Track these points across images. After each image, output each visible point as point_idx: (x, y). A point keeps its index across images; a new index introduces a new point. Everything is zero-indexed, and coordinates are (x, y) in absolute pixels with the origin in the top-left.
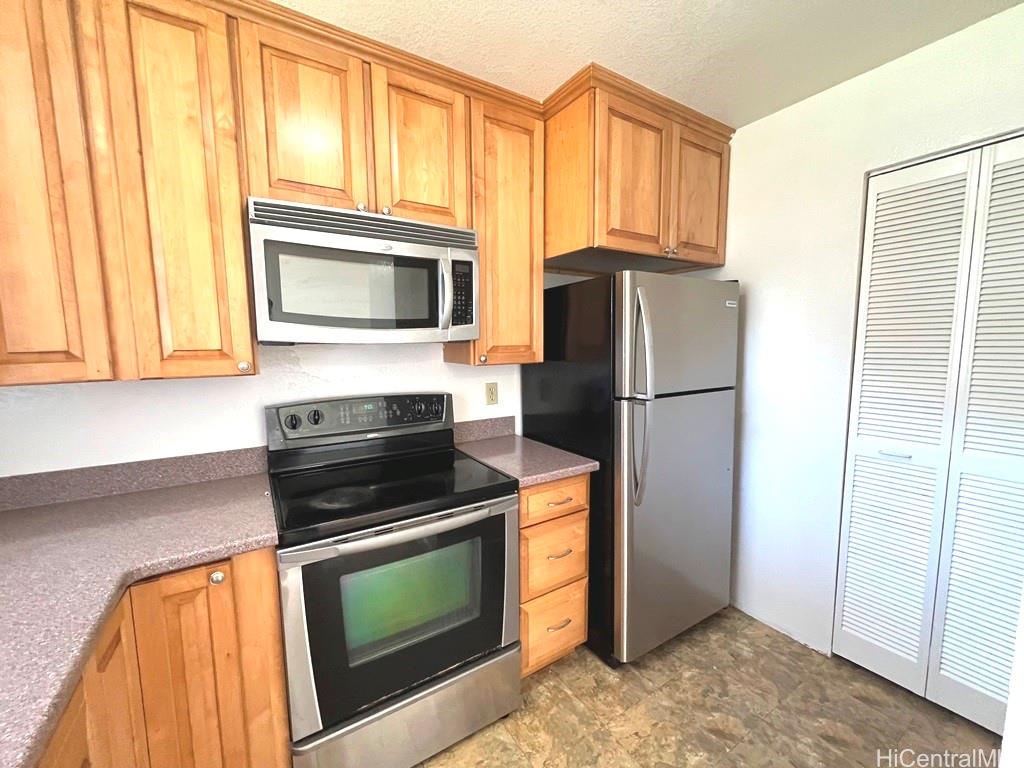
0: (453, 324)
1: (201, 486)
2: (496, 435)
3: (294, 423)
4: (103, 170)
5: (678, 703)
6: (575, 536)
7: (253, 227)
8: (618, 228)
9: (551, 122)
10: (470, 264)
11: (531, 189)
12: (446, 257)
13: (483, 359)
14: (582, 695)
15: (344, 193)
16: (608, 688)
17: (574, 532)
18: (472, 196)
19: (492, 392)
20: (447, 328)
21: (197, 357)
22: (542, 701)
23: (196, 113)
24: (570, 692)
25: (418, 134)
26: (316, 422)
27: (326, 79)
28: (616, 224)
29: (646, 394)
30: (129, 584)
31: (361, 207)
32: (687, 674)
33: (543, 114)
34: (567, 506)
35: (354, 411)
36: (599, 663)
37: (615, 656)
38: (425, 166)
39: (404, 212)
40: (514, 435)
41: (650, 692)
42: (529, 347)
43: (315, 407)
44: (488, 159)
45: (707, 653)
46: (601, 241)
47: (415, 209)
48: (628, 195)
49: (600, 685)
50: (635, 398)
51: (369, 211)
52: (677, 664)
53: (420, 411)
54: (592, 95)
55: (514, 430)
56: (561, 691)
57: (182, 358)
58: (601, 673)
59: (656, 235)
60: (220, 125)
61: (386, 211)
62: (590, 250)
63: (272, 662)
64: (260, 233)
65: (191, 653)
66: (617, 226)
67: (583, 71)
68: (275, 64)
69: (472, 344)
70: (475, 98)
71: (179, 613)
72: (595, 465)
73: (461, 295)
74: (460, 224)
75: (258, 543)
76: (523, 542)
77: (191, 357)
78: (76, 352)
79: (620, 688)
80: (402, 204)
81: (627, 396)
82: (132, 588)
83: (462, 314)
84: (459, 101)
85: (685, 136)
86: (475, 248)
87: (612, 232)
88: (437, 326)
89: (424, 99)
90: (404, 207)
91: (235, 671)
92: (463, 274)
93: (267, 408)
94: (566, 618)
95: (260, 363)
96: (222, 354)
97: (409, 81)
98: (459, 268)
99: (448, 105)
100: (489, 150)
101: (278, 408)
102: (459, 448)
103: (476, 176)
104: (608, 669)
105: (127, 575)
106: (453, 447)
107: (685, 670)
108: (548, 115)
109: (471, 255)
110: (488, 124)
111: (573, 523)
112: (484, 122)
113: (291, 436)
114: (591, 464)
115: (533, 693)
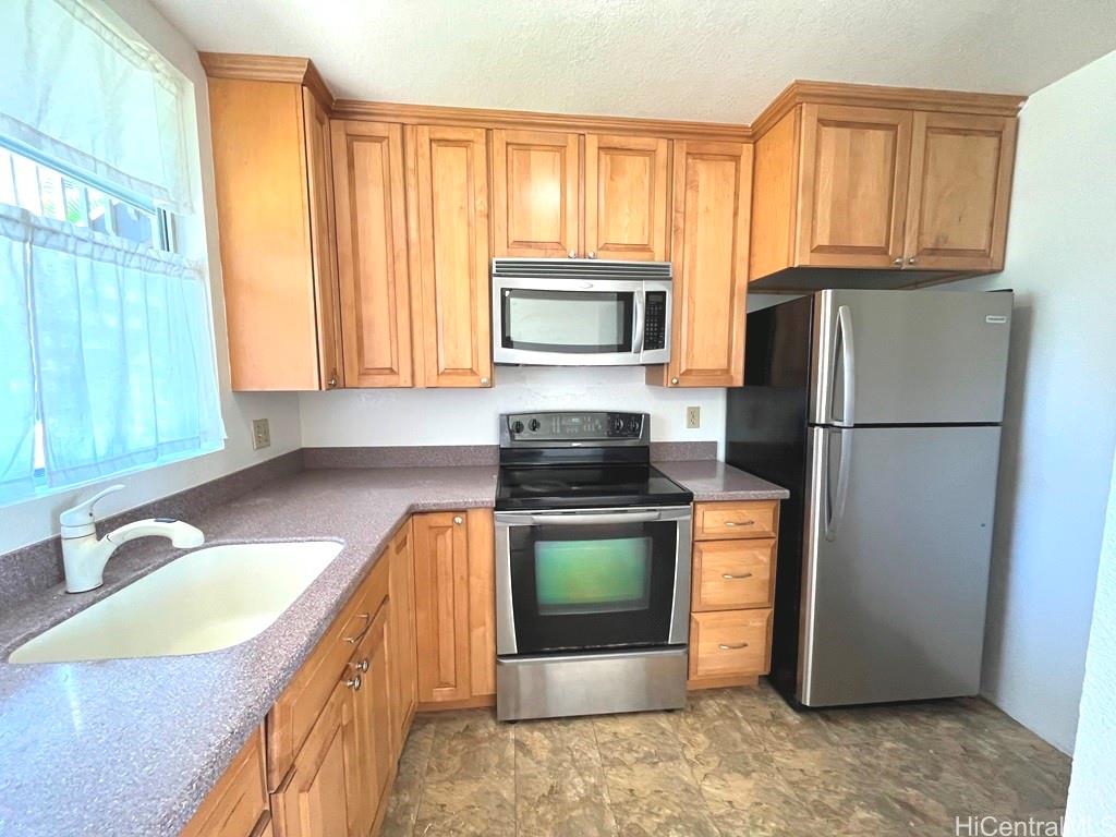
0: (645, 349)
1: (457, 468)
2: (695, 458)
3: (519, 427)
4: (413, 251)
5: (865, 764)
6: (760, 562)
7: (494, 279)
8: (826, 243)
9: (760, 142)
10: (663, 294)
11: (736, 214)
12: (640, 289)
13: (675, 381)
14: (754, 721)
15: (560, 245)
16: (783, 725)
17: (755, 557)
18: (672, 230)
19: (693, 417)
20: (639, 352)
21: (458, 374)
22: (709, 712)
23: (465, 204)
24: (740, 715)
25: (623, 184)
26: (534, 430)
27: (551, 158)
28: (823, 239)
29: (842, 421)
30: (413, 513)
31: (572, 255)
32: (888, 745)
33: (752, 136)
34: (748, 528)
35: (563, 423)
36: (782, 702)
37: (797, 696)
38: (627, 210)
39: (608, 253)
40: (715, 461)
41: (832, 744)
42: (727, 371)
43: (534, 417)
44: (689, 194)
45: (927, 735)
46: (802, 259)
47: (617, 250)
48: (841, 207)
49: (776, 719)
50: (832, 426)
51: (578, 257)
52: (880, 732)
53: (618, 427)
54: (798, 112)
55: (716, 456)
56: (730, 711)
57: (449, 374)
58: (781, 711)
59: (883, 245)
60: (478, 208)
61: (591, 255)
62: (791, 270)
63: (488, 593)
64: (498, 283)
65: (441, 569)
66: (825, 242)
67: (788, 90)
68: (515, 155)
69: (665, 367)
70: (678, 139)
71: (436, 539)
72: (786, 494)
73: (654, 323)
74: (659, 259)
75: (483, 503)
76: (696, 554)
77: (453, 374)
78: (395, 369)
79: (798, 729)
80: (606, 247)
81: (823, 422)
82: (415, 517)
83: (654, 339)
84: (662, 146)
85: (935, 124)
86: (670, 279)
87: (819, 249)
88: (630, 350)
89: (629, 152)
90: (608, 249)
91: (465, 590)
92: (656, 304)
93: (502, 415)
94: (742, 641)
95: (496, 380)
96: (472, 372)
97: (617, 140)
98: (651, 298)
99: (650, 153)
100: (691, 184)
101: (508, 416)
102: (654, 465)
103: (676, 211)
104: (790, 710)
105: (412, 506)
106: (648, 463)
107: (888, 741)
108: (757, 138)
109: (664, 285)
110: (690, 161)
111: (755, 547)
112: (687, 159)
113: (517, 438)
114: (781, 492)
115: (702, 703)
